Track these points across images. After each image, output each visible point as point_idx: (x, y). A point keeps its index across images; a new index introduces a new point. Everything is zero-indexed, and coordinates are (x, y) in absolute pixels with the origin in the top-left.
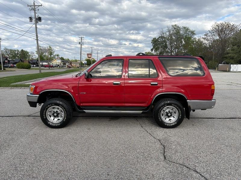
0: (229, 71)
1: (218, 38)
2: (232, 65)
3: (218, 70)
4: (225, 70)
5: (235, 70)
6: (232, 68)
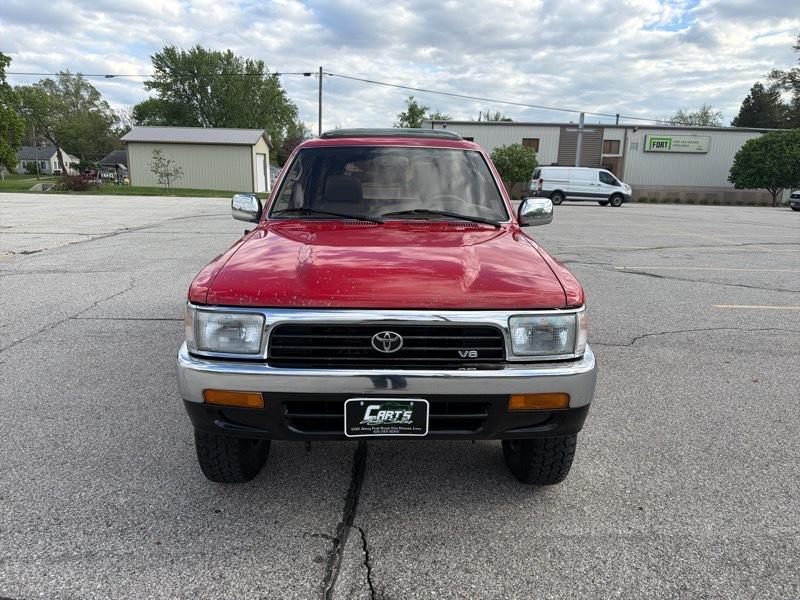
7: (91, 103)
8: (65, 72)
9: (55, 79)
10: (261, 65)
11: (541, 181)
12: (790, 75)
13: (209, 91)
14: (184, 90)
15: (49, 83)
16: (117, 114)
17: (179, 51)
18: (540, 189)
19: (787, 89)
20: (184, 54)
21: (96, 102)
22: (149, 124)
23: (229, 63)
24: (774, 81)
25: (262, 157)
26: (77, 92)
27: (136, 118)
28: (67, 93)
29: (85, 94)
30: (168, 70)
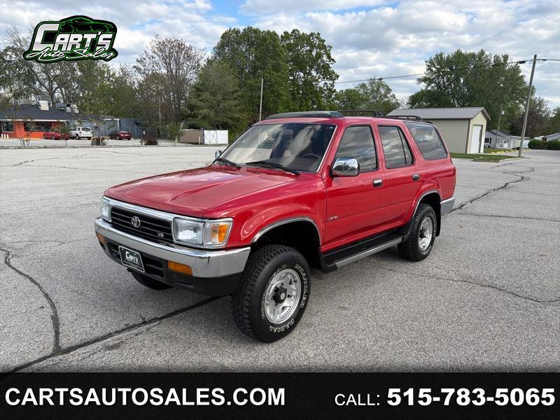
0: (203, 144)
1: (164, 71)
2: (206, 132)
3: (179, 141)
4: (194, 142)
5: (214, 142)
6: (208, 137)
7: (385, 96)
8: (373, 78)
9: (366, 83)
10: (506, 57)
13: (462, 81)
14: (444, 83)
15: (363, 86)
16: (399, 102)
17: (445, 56)
20: (448, 57)
21: (388, 95)
22: (417, 108)
23: (480, 59)
25: (480, 128)
26: (378, 89)
27: (410, 104)
28: (373, 91)
29: (383, 91)
30: (434, 69)
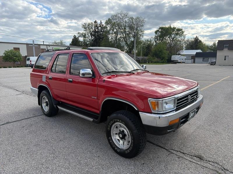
11: (31, 61)
12: (82, 33)
18: (31, 64)
19: (82, 37)
24: (79, 35)
